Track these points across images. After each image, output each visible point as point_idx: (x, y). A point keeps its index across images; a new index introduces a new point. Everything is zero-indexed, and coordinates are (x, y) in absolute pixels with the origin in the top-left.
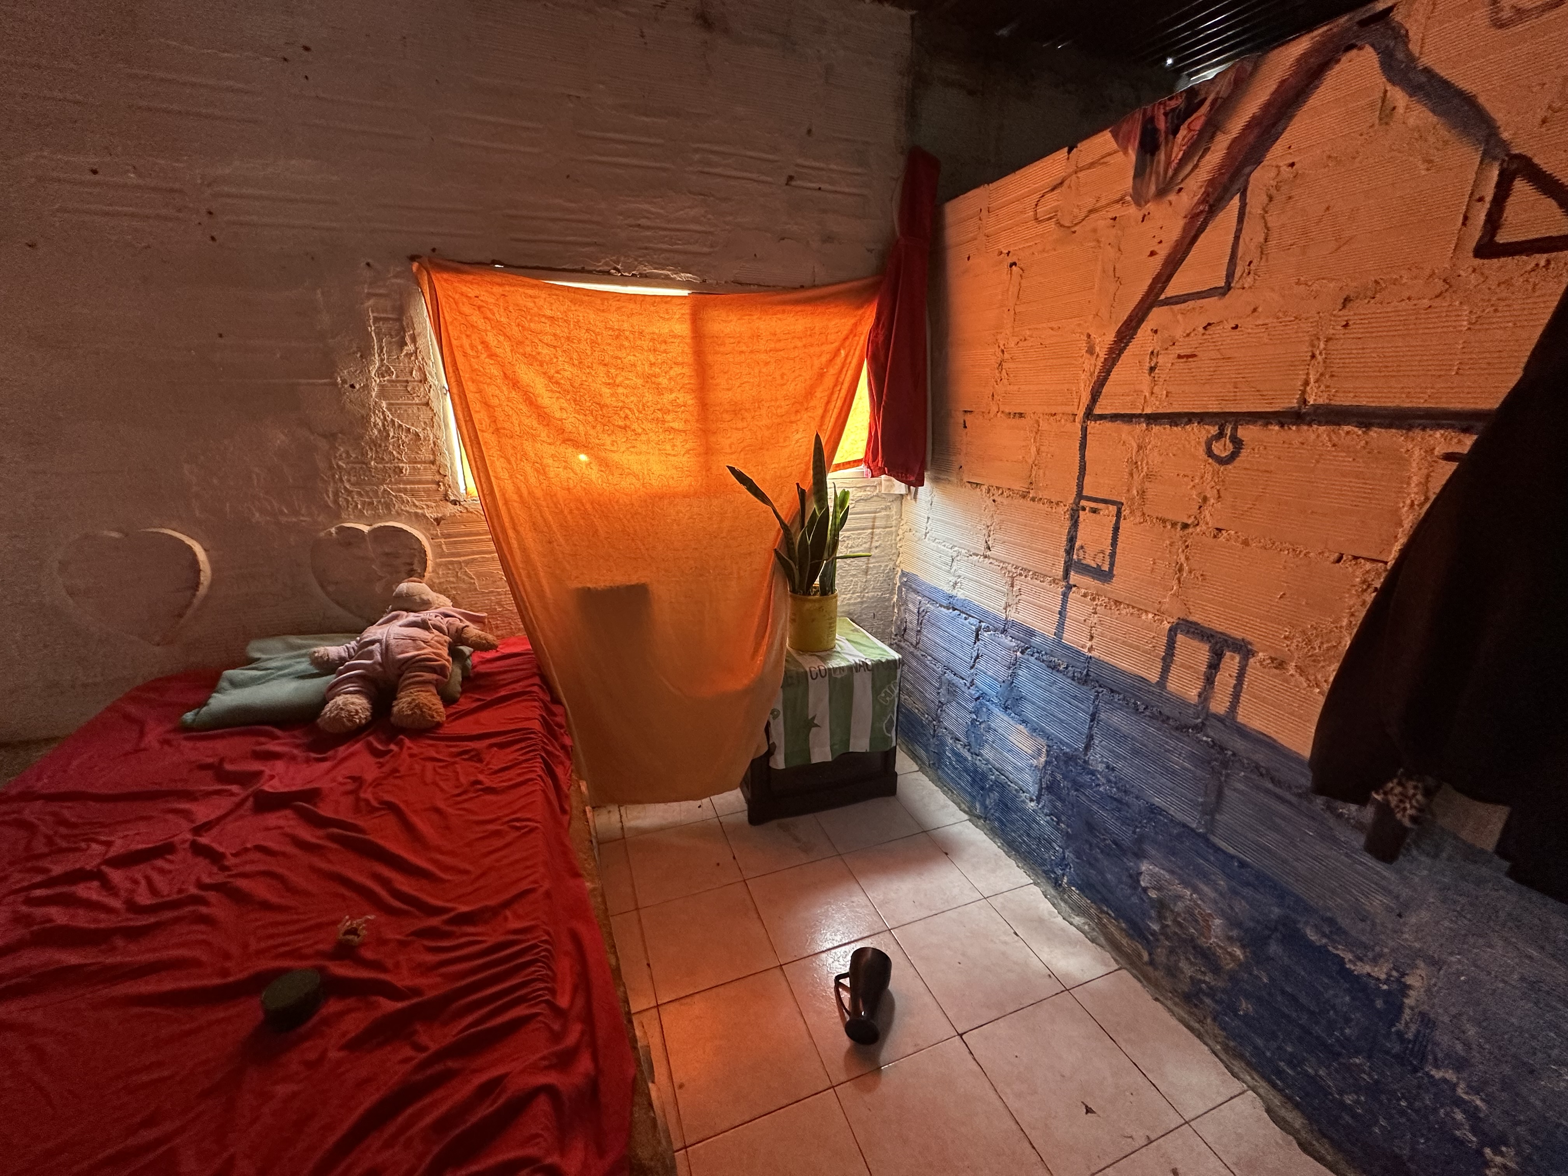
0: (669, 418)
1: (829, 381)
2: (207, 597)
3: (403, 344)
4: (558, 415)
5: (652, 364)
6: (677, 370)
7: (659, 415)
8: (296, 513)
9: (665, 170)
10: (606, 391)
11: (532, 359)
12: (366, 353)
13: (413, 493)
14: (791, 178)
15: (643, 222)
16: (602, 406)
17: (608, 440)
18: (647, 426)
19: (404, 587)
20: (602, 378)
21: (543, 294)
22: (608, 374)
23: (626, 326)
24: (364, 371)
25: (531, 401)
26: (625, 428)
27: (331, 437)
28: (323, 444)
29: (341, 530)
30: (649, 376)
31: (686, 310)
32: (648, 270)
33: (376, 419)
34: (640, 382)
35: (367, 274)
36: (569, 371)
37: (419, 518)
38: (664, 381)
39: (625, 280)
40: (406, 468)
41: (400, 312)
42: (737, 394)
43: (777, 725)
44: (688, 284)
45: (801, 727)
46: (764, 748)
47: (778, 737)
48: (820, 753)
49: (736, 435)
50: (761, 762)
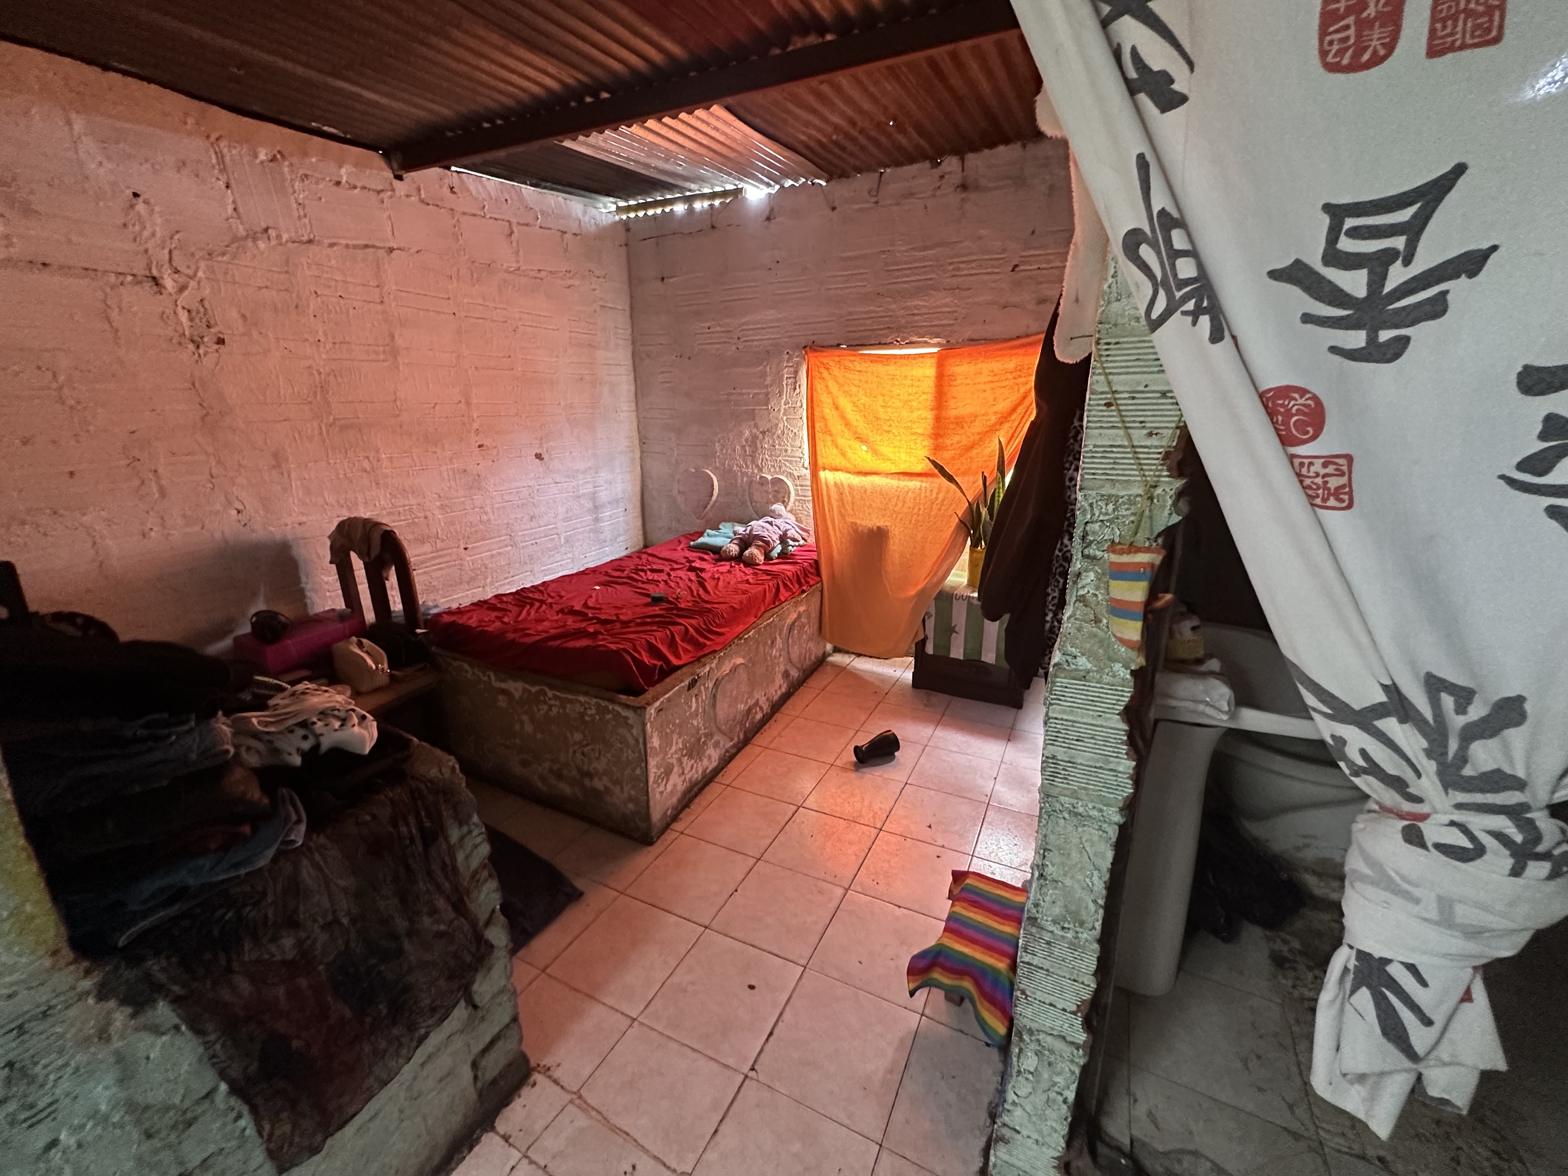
0: (914, 426)
2: (715, 502)
3: (795, 389)
4: (855, 424)
5: (910, 394)
6: (925, 397)
7: (909, 424)
8: (747, 467)
9: (930, 279)
10: (881, 410)
11: (847, 394)
12: (781, 393)
13: (791, 462)
14: (1016, 266)
15: (916, 312)
16: (877, 419)
17: (878, 438)
18: (902, 430)
20: (881, 402)
21: (858, 359)
22: (884, 401)
23: (898, 373)
24: (779, 402)
25: (843, 417)
26: (888, 432)
27: (763, 433)
28: (761, 436)
29: (761, 477)
30: (906, 401)
31: (934, 361)
32: (915, 339)
33: (781, 425)
34: (901, 404)
35: (786, 357)
36: (864, 399)
37: (790, 475)
38: (914, 404)
39: (901, 347)
40: (789, 449)
41: (796, 372)
42: (961, 412)
43: (931, 624)
44: (938, 345)
45: (946, 630)
46: (921, 637)
47: (930, 634)
48: (957, 652)
49: (956, 438)
50: (921, 645)
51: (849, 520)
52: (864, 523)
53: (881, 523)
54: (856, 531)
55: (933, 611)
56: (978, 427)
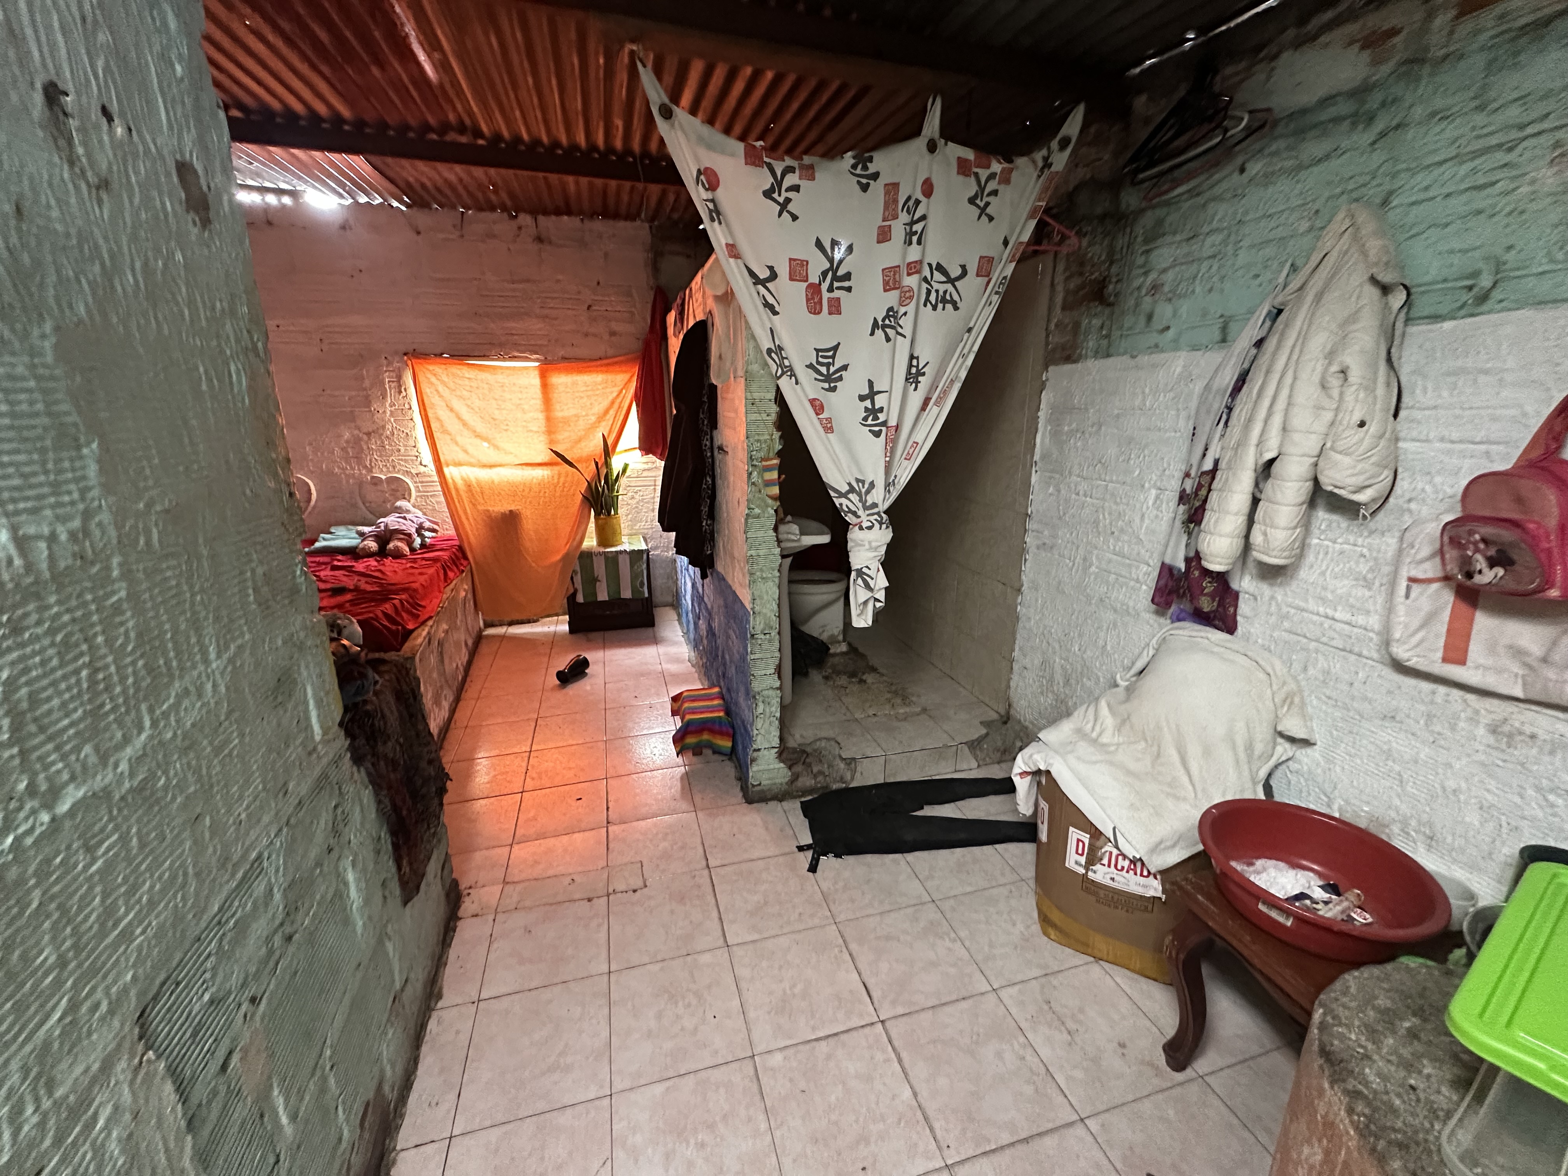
0: (530, 425)
1: (616, 406)
2: (314, 507)
3: (400, 393)
4: (472, 423)
5: (520, 399)
6: (534, 402)
7: (526, 425)
8: (353, 469)
9: (523, 307)
10: (496, 412)
11: (460, 397)
12: (384, 397)
13: (406, 461)
14: (590, 306)
15: (514, 332)
16: (494, 419)
17: (498, 436)
18: (518, 429)
19: (398, 504)
20: (494, 405)
21: (464, 367)
22: (497, 404)
23: (505, 381)
24: (383, 405)
25: (459, 418)
26: (506, 430)
27: (368, 434)
28: (365, 437)
29: (373, 477)
30: (518, 405)
31: (537, 373)
32: (516, 354)
33: (389, 427)
34: (514, 408)
35: (385, 362)
36: (477, 403)
37: (408, 473)
38: (526, 407)
39: (504, 360)
40: (402, 449)
41: (399, 378)
42: (566, 414)
43: (578, 579)
44: (537, 360)
45: (591, 581)
46: (572, 591)
47: (579, 585)
48: (603, 596)
49: (566, 434)
50: (572, 598)
51: (481, 508)
52: (496, 509)
53: (513, 508)
54: (490, 517)
55: (578, 569)
56: (582, 424)
